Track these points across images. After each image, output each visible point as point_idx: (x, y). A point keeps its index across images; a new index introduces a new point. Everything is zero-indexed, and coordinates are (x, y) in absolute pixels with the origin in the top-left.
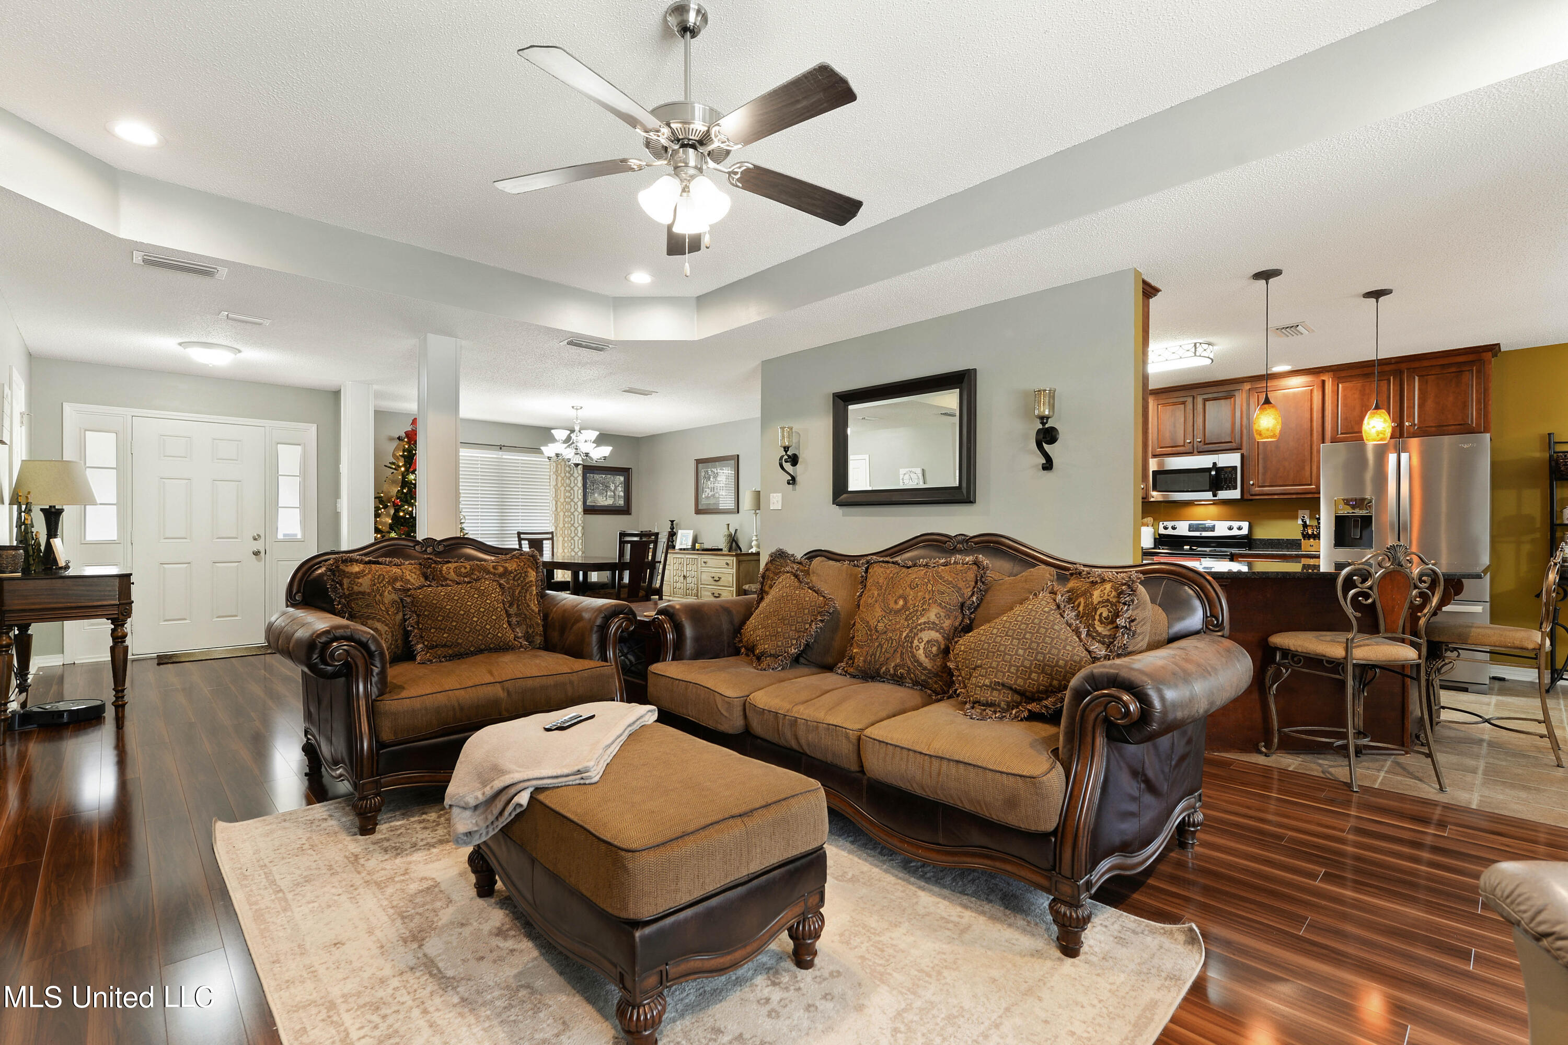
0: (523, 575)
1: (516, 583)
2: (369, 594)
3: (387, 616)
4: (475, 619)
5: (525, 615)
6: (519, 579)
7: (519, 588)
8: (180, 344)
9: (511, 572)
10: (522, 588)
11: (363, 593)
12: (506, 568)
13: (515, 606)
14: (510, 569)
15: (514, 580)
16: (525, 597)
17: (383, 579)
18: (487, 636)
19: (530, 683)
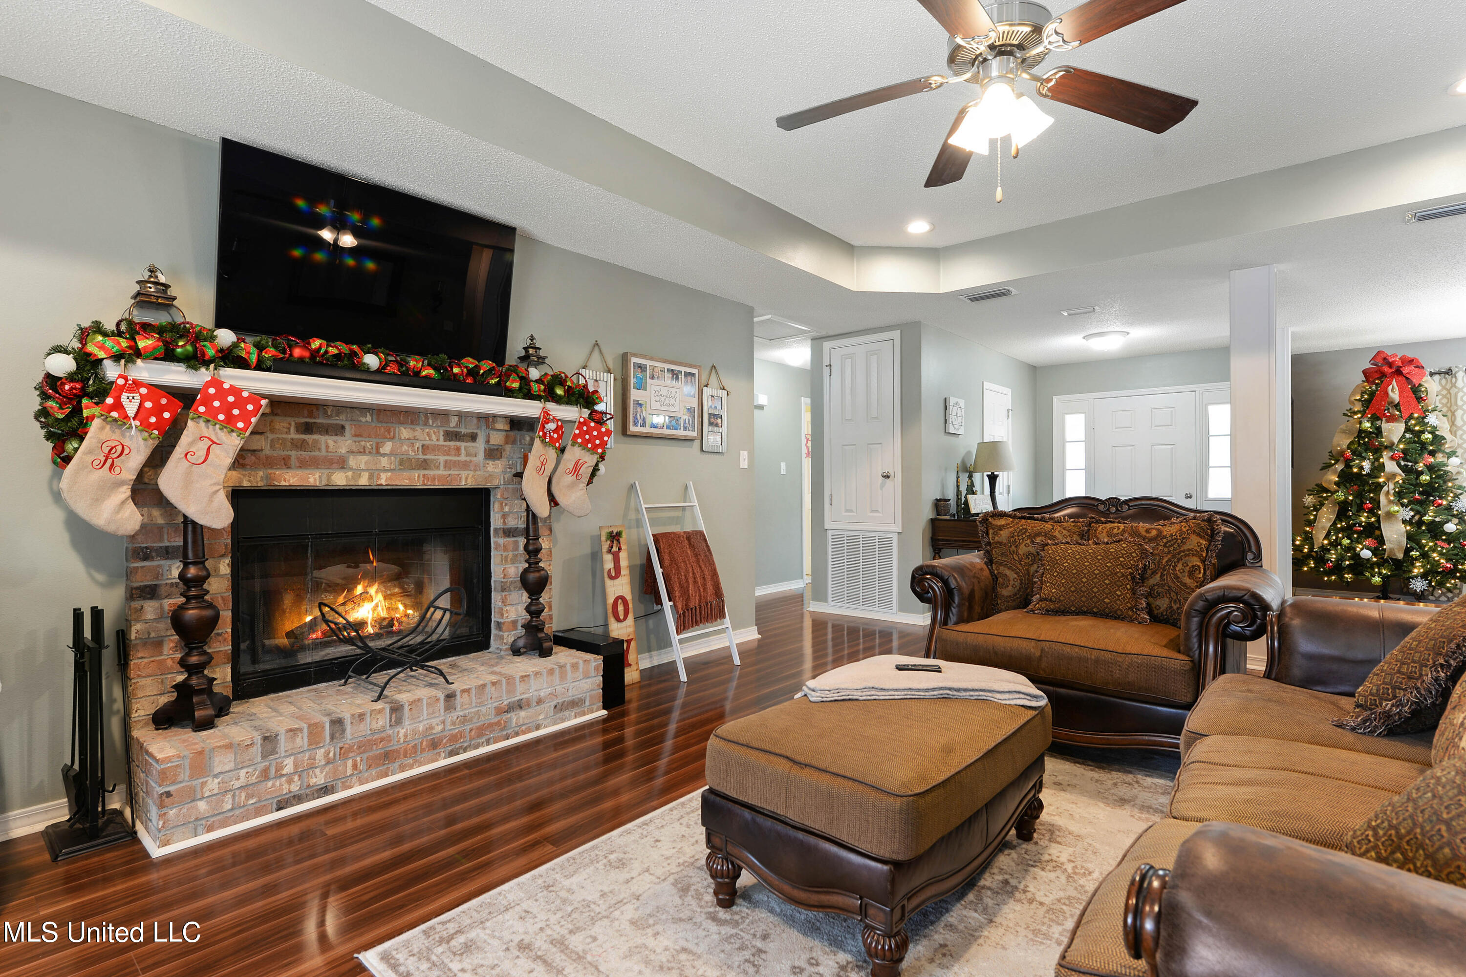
0: (1179, 541)
1: (1166, 550)
2: (1005, 545)
3: (1019, 566)
4: (1084, 580)
5: (1169, 586)
6: (1172, 545)
7: (1169, 556)
8: (1084, 338)
9: (1165, 537)
10: (1174, 556)
11: (1000, 543)
12: (1160, 532)
13: (1159, 575)
14: (1165, 533)
15: (1165, 546)
16: (1174, 567)
17: (1024, 533)
18: (1091, 599)
19: (1067, 650)
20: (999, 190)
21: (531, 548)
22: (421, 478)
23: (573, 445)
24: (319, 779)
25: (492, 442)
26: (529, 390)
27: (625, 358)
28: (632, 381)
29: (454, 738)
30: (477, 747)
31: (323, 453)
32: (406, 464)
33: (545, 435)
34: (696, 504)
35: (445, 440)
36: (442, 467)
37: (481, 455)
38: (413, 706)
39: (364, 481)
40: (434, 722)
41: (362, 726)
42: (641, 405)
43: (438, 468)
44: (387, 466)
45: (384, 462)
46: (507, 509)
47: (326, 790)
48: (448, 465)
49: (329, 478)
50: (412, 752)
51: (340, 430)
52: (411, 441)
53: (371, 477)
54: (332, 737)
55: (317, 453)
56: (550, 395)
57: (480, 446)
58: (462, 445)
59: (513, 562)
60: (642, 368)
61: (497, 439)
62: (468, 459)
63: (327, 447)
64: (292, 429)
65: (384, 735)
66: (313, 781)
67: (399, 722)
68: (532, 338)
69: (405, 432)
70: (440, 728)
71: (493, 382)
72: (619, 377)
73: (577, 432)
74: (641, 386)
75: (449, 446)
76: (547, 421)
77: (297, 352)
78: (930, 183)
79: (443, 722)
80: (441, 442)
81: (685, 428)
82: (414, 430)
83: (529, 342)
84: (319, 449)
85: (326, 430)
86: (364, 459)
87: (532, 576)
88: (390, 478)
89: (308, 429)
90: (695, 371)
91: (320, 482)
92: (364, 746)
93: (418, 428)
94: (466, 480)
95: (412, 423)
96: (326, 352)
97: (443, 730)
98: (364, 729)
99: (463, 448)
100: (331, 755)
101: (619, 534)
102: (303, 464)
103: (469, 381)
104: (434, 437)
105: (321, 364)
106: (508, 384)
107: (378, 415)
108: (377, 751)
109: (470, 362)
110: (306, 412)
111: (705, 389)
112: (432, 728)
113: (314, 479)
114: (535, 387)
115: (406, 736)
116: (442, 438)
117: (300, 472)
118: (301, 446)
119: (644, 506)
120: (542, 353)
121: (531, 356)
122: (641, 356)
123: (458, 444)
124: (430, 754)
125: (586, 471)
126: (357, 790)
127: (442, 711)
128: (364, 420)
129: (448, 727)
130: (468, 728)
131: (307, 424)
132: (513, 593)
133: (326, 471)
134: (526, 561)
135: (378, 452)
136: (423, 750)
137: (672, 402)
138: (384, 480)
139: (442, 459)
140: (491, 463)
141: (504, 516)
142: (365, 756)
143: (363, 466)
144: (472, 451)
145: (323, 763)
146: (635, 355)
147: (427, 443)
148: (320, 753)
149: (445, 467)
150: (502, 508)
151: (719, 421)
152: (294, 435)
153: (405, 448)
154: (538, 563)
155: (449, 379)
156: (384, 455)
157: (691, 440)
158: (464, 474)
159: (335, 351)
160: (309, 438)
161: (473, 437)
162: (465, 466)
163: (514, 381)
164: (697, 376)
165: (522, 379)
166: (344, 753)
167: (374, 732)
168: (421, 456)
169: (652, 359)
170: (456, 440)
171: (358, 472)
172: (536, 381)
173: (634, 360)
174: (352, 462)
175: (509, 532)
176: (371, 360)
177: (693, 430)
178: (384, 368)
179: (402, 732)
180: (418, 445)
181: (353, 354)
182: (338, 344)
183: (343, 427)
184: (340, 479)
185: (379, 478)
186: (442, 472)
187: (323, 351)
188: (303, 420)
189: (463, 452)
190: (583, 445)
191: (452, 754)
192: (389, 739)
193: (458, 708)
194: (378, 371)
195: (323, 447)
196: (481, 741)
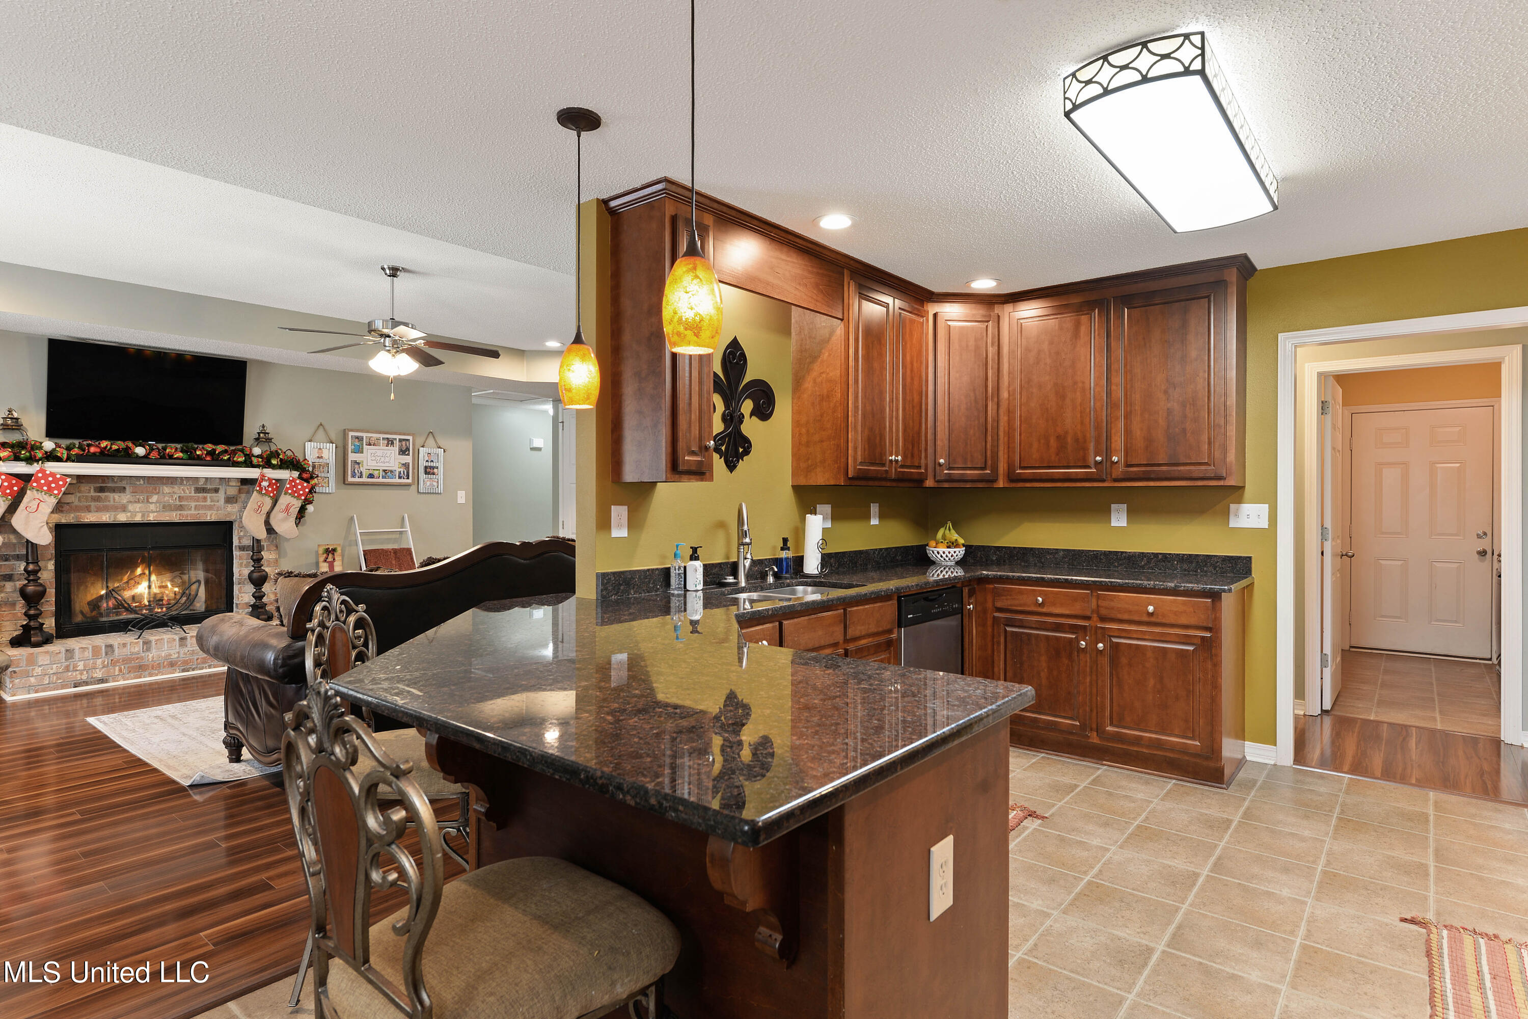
20: (392, 394)
21: (255, 557)
22: (178, 516)
23: (285, 494)
24: (99, 674)
25: (228, 493)
26: (251, 462)
27: (345, 433)
28: (350, 447)
29: (186, 662)
30: (202, 669)
31: (112, 503)
32: (167, 507)
33: (261, 489)
34: (408, 529)
35: (195, 493)
36: (193, 509)
37: (222, 501)
38: (158, 642)
39: (138, 519)
40: (172, 652)
41: (124, 650)
42: (359, 464)
43: (190, 509)
44: (154, 509)
45: (152, 507)
46: (242, 534)
47: (102, 681)
48: (196, 507)
49: (115, 517)
50: (157, 667)
51: (123, 489)
52: (171, 495)
53: (143, 516)
54: (106, 654)
55: (108, 503)
56: (268, 464)
57: (221, 496)
58: (209, 495)
59: (246, 566)
60: (360, 439)
61: (232, 491)
62: (212, 503)
63: (114, 499)
64: (92, 490)
65: (139, 656)
66: (95, 675)
67: (148, 650)
68: (263, 426)
69: (166, 489)
70: (176, 655)
71: (226, 458)
72: (340, 445)
73: (288, 486)
74: (359, 450)
75: (198, 497)
76: (262, 480)
77: (92, 450)
78: (441, 363)
79: (179, 653)
80: (193, 494)
81: (400, 477)
82: (173, 488)
83: (261, 429)
84: (109, 501)
85: (113, 490)
86: (139, 505)
87: (255, 575)
88: (156, 516)
89: (102, 490)
90: (410, 438)
91: (110, 519)
92: (126, 660)
93: (176, 486)
94: (211, 516)
95: (172, 483)
96: (111, 448)
97: (179, 657)
98: (127, 651)
99: (208, 498)
100: (106, 663)
101: (334, 550)
102: (98, 510)
103: (208, 458)
104: (187, 491)
105: (108, 455)
106: (235, 459)
107: (148, 481)
108: (133, 664)
109: (209, 447)
110: (101, 481)
111: (421, 449)
112: (170, 655)
113: (105, 518)
114: (255, 460)
115: (153, 658)
116: (193, 492)
117: (96, 514)
118: (98, 499)
119: (358, 531)
120: (270, 436)
121: (263, 438)
122: (357, 431)
123: (205, 495)
124: (170, 669)
125: (295, 511)
126: (122, 683)
127: (178, 646)
128: (138, 483)
129: (182, 656)
130: (196, 658)
131: (101, 487)
132: (246, 586)
133: (114, 513)
134: (253, 566)
135: (148, 501)
136: (164, 667)
137: (387, 459)
138: (152, 518)
139: (193, 504)
140: (229, 505)
141: (240, 538)
142: (127, 666)
143: (138, 510)
144: (215, 499)
145: (101, 666)
146: (352, 430)
147: (183, 494)
148: (99, 661)
149: (195, 509)
150: (238, 533)
151: (435, 470)
152: (93, 493)
153: (167, 498)
154: (261, 567)
155: (194, 459)
156: (152, 503)
157: (409, 485)
158: (209, 513)
159: (116, 447)
160: (102, 495)
161: (216, 491)
162: (210, 508)
163: (240, 457)
164: (411, 441)
165: (245, 455)
166: (114, 663)
167: (132, 654)
168: (178, 503)
169: (368, 432)
170: (203, 492)
171: (134, 513)
172: (257, 456)
173: (351, 434)
174: (130, 507)
175: (242, 548)
176: (140, 451)
177: (408, 478)
178: (149, 454)
179: (151, 656)
180: (176, 496)
181: (128, 448)
182: (119, 442)
183: (124, 488)
184: (122, 518)
185: (148, 516)
186: (193, 512)
187: (109, 447)
188: (99, 485)
189: (209, 499)
190: (292, 495)
191: (183, 671)
192: (142, 658)
193: (189, 646)
194: (146, 457)
195: (112, 500)
196: (204, 666)
